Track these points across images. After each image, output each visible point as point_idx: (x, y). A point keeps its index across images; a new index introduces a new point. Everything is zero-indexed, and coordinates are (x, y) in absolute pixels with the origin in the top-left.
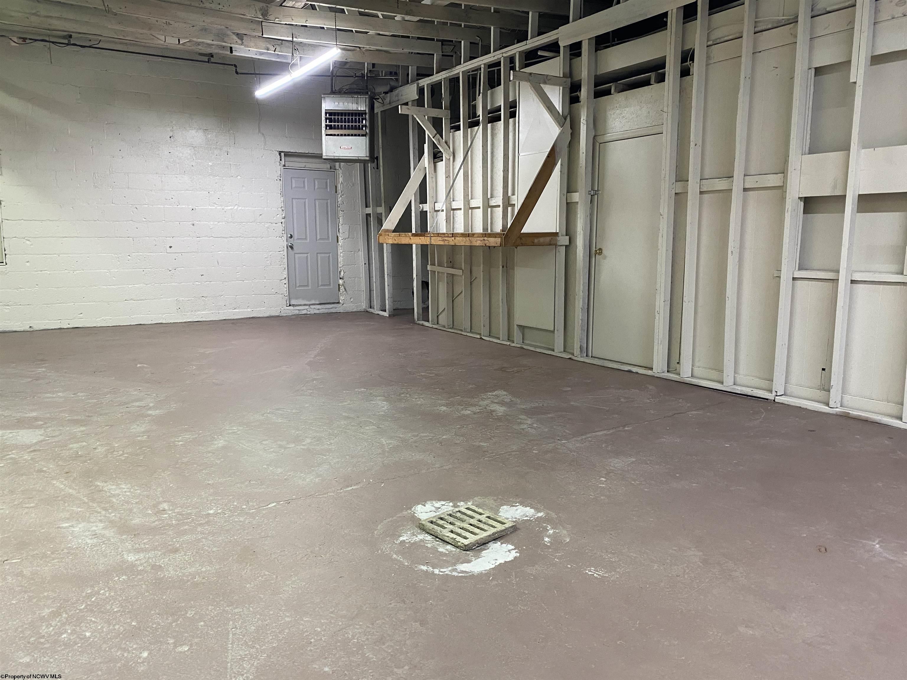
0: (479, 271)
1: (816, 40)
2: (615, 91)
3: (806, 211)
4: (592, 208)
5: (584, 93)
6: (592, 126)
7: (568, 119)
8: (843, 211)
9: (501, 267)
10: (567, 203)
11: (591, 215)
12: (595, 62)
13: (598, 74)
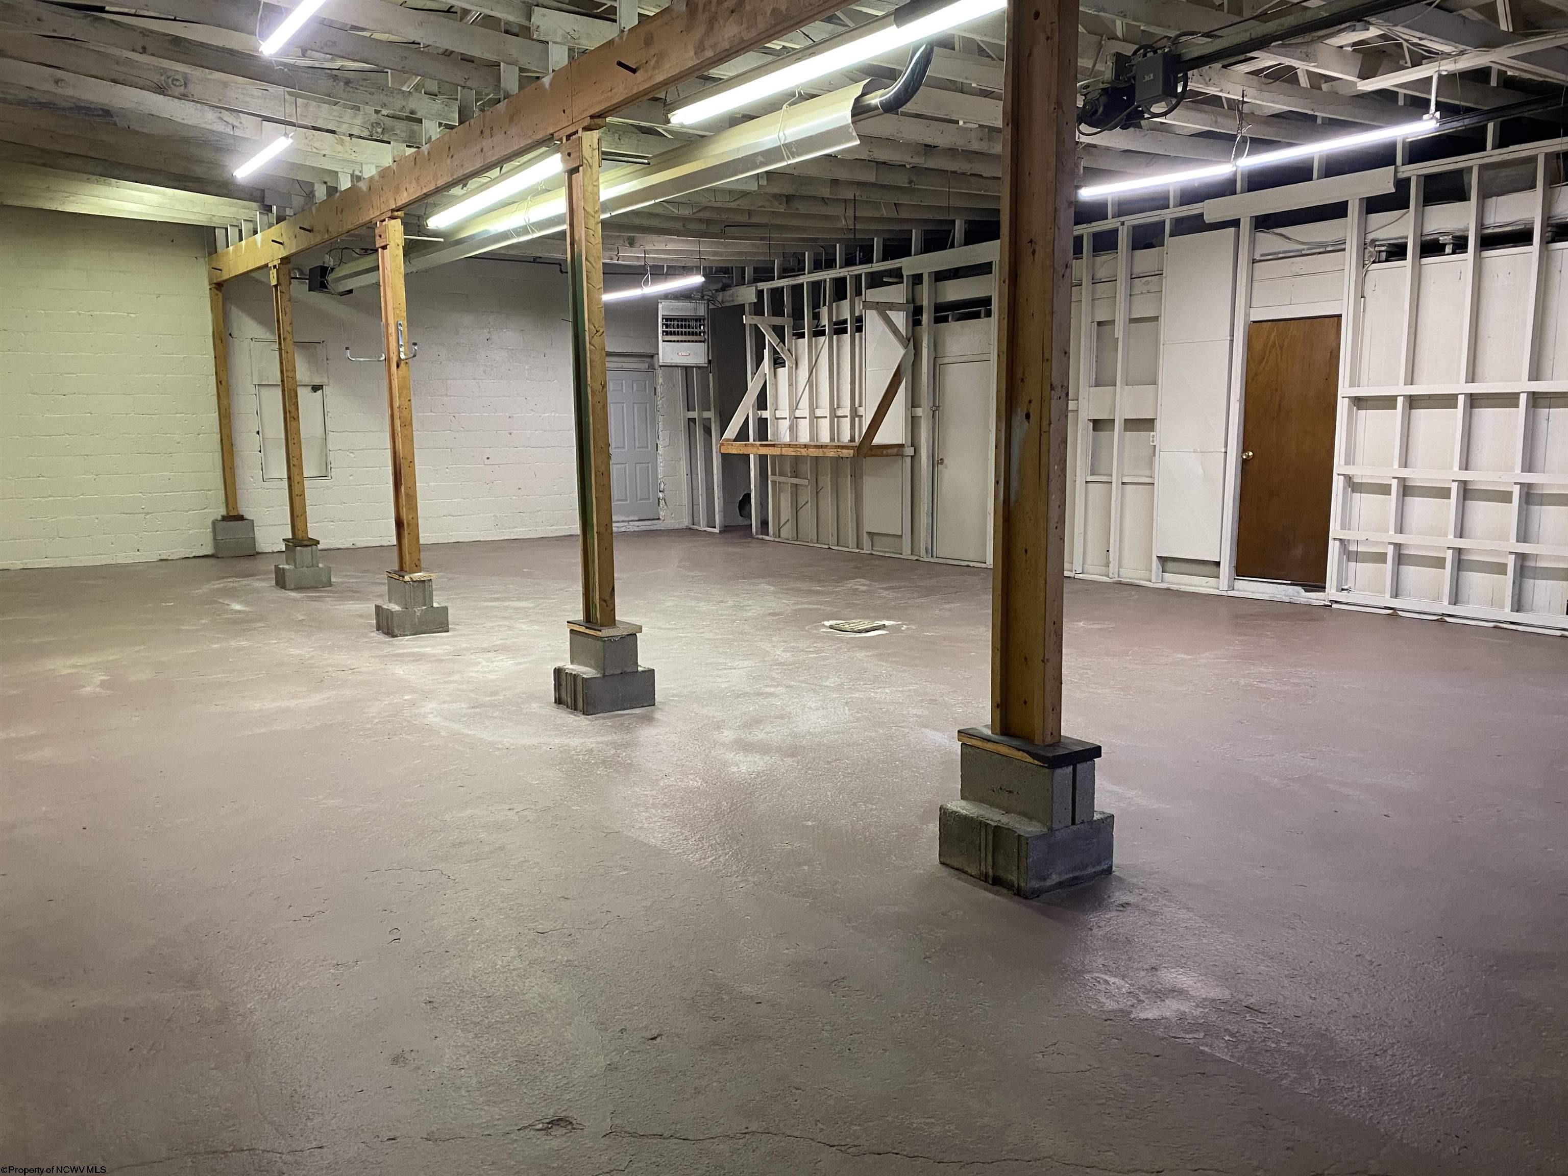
0: (826, 481)
1: (1096, 302)
2: (952, 319)
3: (1094, 429)
4: (934, 423)
5: (925, 318)
6: (932, 348)
7: (912, 340)
8: (1113, 430)
9: (849, 476)
10: (912, 417)
11: (933, 428)
12: (935, 292)
13: (938, 302)
